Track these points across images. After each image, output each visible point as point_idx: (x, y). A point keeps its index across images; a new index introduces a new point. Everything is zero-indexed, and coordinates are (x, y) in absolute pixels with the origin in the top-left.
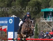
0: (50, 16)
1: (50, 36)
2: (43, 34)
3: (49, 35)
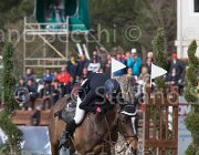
0: (57, 15)
1: (60, 90)
2: (32, 80)
3: (56, 84)
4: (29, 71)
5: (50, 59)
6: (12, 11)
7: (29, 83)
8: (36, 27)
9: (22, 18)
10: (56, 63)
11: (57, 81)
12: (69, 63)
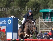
0: (48, 17)
1: (49, 37)
4: (41, 32)
5: (46, 29)
6: (36, 16)
7: (41, 35)
8: (43, 20)
9: (39, 18)
10: (48, 30)
11: (48, 34)
12: (51, 30)
